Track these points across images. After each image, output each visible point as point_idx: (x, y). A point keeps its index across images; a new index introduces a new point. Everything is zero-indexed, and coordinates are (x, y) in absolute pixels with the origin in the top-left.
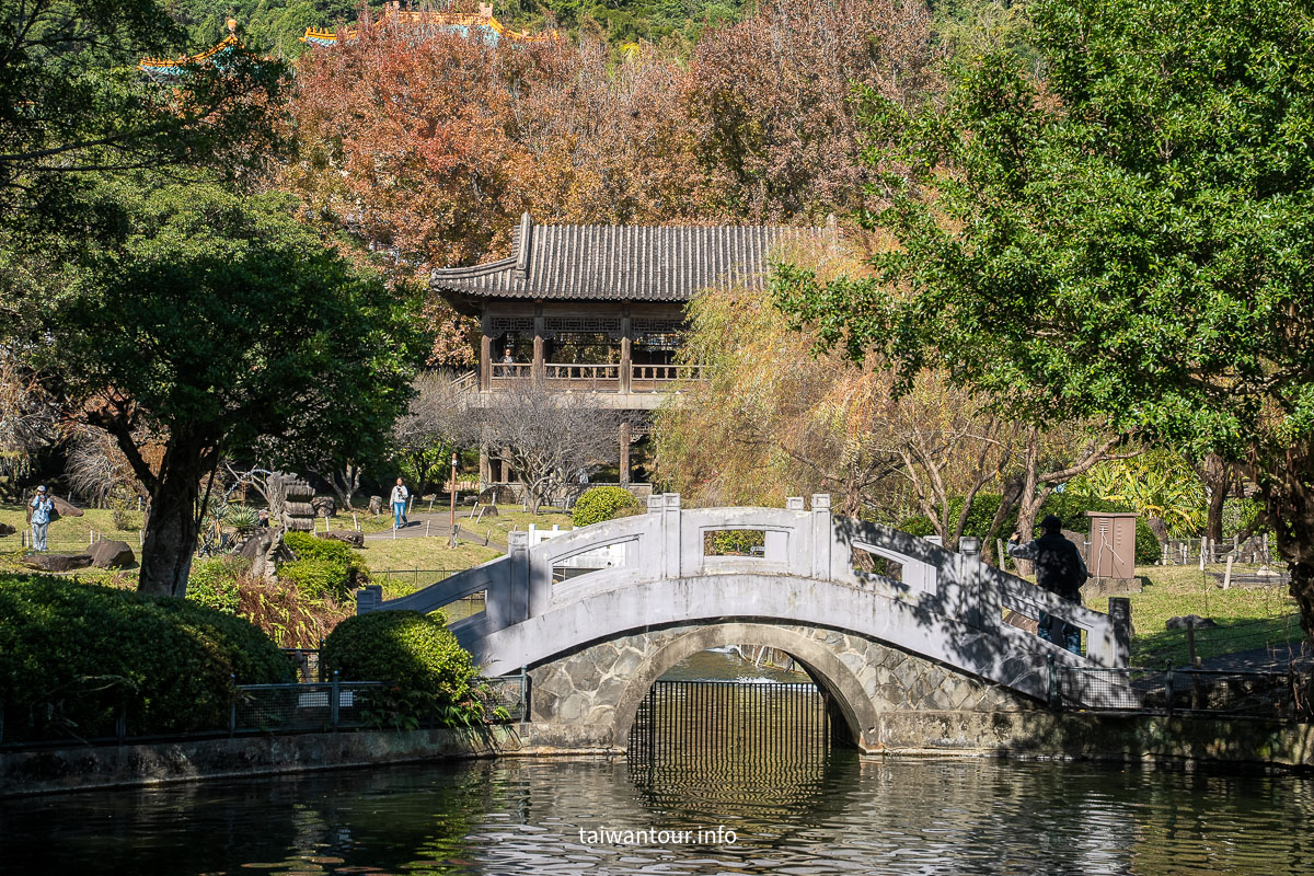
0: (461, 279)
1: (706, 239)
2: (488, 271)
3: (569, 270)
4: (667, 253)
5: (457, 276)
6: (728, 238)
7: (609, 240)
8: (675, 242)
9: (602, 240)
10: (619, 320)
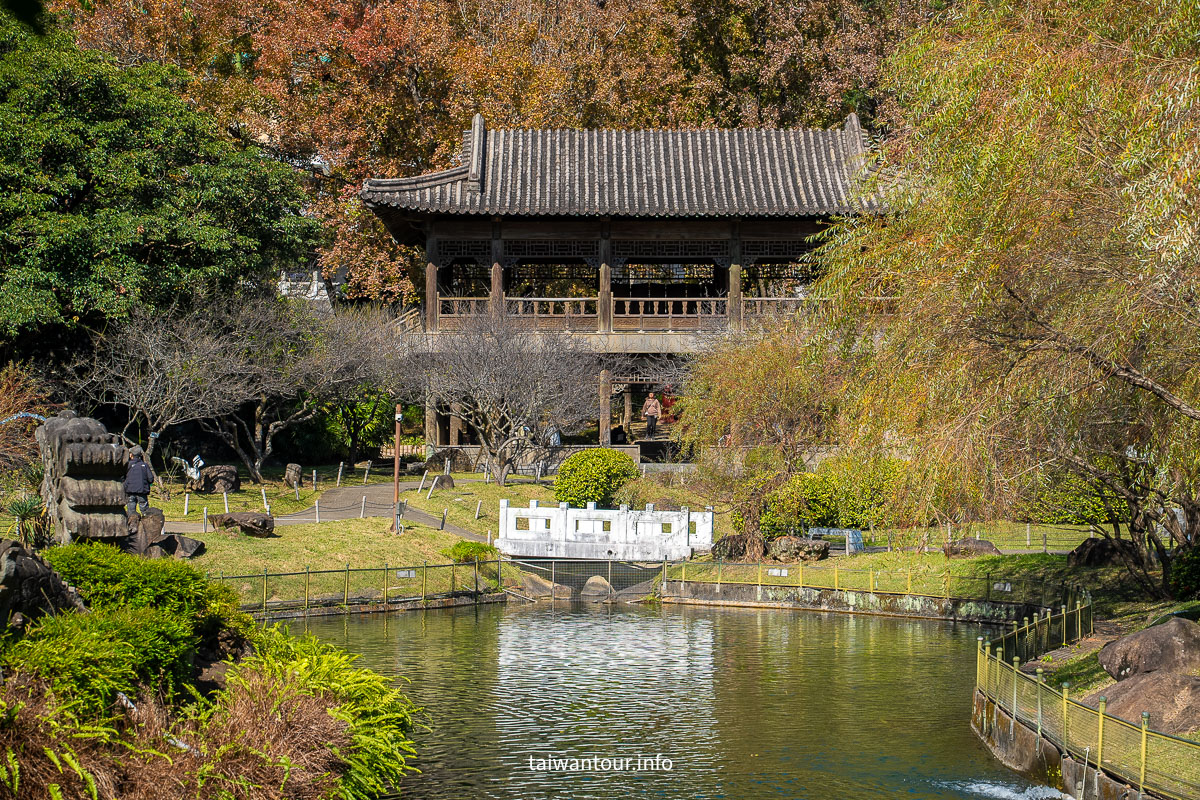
0: (400, 191)
1: (699, 143)
2: (433, 183)
3: (533, 182)
4: (653, 160)
5: (395, 188)
6: (727, 143)
7: (581, 146)
8: (662, 148)
9: (572, 146)
10: (597, 243)
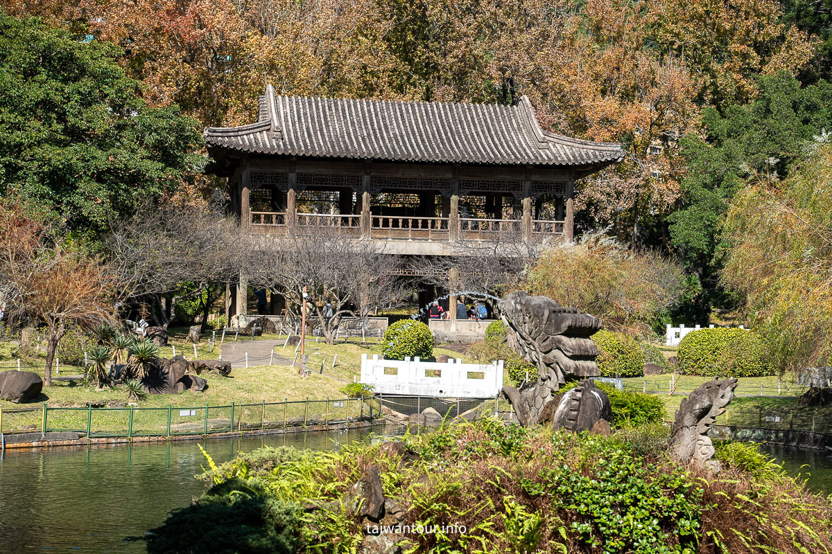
0: (227, 137)
2: (248, 132)
5: (225, 134)
10: (361, 177)
